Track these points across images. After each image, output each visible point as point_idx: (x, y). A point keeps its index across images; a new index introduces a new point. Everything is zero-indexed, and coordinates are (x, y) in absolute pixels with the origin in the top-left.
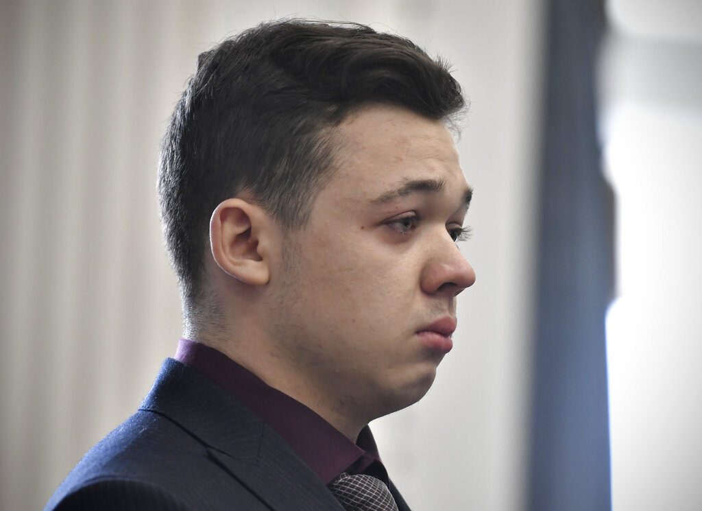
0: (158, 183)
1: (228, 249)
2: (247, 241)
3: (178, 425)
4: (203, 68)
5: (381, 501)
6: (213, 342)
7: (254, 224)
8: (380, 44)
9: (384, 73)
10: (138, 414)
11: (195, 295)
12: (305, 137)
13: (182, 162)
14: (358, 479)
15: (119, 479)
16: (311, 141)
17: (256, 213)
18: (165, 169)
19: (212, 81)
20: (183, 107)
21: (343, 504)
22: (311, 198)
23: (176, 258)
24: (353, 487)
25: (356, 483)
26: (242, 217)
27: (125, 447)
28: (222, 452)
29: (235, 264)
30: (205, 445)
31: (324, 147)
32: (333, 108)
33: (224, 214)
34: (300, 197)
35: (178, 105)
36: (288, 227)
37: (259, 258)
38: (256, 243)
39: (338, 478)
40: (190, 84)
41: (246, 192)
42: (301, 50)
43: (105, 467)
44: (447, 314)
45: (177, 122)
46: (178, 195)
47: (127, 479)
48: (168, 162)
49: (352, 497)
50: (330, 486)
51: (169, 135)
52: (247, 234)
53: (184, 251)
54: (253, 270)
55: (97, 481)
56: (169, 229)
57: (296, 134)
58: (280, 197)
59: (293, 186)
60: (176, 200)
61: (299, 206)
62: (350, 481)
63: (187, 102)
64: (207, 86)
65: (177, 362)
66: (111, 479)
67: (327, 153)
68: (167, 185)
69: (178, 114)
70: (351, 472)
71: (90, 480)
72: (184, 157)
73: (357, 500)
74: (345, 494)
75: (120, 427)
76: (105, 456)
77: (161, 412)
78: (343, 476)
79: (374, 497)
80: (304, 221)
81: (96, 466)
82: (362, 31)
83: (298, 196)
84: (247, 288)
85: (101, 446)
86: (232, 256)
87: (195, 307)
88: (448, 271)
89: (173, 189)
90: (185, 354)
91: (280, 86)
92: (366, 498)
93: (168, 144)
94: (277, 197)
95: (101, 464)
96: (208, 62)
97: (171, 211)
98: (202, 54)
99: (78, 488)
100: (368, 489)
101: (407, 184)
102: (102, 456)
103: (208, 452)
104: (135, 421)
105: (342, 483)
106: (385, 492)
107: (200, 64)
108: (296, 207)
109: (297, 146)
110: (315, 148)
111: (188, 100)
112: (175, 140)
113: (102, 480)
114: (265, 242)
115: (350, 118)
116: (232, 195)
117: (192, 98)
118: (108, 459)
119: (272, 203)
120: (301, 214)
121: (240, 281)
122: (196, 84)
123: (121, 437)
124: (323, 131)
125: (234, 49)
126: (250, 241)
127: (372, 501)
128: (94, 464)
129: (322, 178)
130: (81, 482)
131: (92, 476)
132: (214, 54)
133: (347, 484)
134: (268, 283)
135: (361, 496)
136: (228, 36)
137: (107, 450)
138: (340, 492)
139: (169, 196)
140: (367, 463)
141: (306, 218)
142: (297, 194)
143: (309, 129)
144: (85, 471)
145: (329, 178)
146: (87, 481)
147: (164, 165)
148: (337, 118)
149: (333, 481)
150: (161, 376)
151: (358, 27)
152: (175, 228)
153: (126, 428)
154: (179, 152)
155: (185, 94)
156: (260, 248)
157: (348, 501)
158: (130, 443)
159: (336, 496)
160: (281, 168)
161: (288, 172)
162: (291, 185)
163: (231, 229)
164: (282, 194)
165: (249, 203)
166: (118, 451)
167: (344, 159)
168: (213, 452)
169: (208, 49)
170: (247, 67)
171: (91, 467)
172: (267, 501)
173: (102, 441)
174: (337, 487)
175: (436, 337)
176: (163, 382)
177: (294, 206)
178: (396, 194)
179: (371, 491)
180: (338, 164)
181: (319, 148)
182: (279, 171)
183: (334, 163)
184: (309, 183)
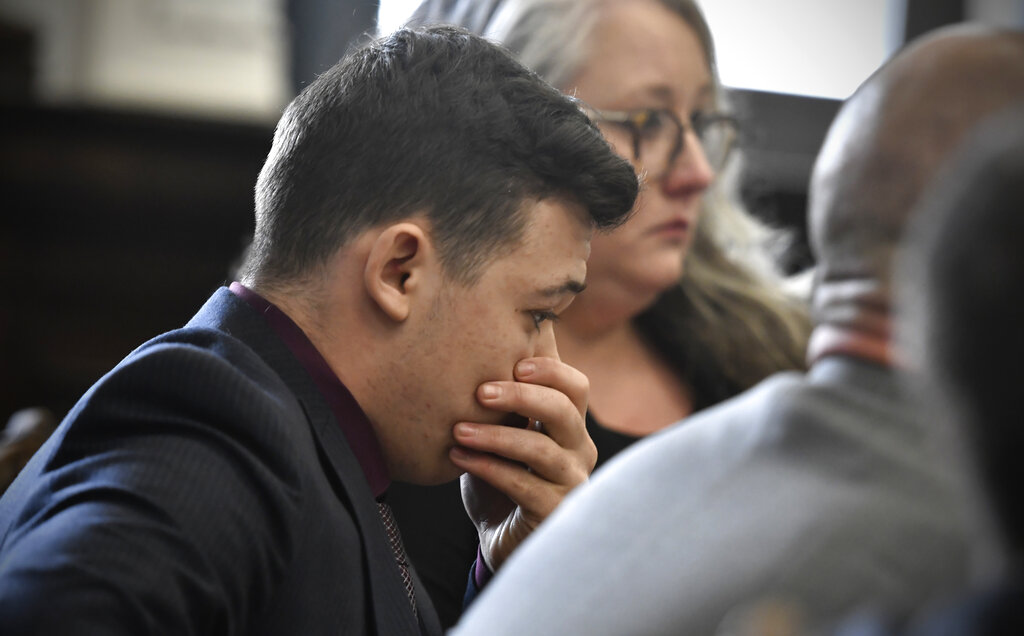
2: (396, 267)
7: (417, 257)
22: (487, 263)
26: (412, 244)
29: (382, 288)
34: (477, 256)
37: (405, 291)
38: (407, 275)
41: (425, 222)
52: (403, 262)
54: (393, 299)
59: (476, 241)
61: (473, 263)
67: (521, 225)
80: (471, 281)
83: (476, 254)
86: (380, 277)
101: (567, 283)
108: (469, 264)
110: (515, 214)
115: (550, 198)
119: (445, 245)
120: (470, 273)
124: (526, 202)
126: (400, 268)
129: (505, 248)
134: (403, 321)
141: (473, 279)
143: (515, 195)
145: (512, 251)
161: (478, 226)
163: (393, 252)
165: (424, 235)
177: (467, 261)
178: (557, 289)
180: (526, 241)
181: (516, 217)
182: (469, 220)
183: (523, 238)
184: (492, 247)
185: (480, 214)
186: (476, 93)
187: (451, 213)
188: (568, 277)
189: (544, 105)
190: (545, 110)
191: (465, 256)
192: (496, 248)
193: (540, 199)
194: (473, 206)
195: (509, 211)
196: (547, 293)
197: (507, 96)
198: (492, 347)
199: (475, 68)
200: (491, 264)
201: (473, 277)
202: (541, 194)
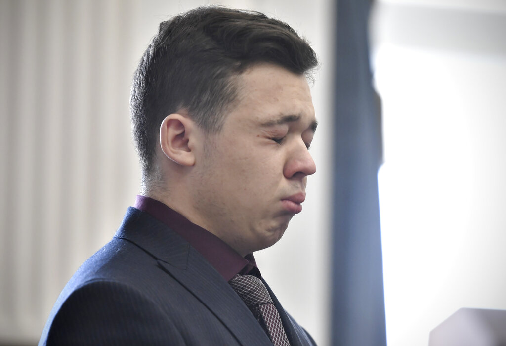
0: (131, 99)
1: (170, 143)
2: (182, 139)
3: (139, 247)
4: (162, 32)
5: (260, 291)
6: (158, 197)
7: (186, 130)
8: (269, 27)
9: (270, 45)
10: (114, 240)
11: (149, 169)
12: (221, 80)
13: (145, 88)
14: (246, 278)
15: (106, 281)
16: (224, 83)
17: (188, 123)
18: (135, 91)
19: (166, 40)
20: (148, 54)
21: (238, 293)
22: (223, 117)
23: (139, 145)
24: (243, 282)
25: (245, 280)
26: (180, 124)
27: (108, 260)
28: (166, 263)
29: (174, 153)
30: (156, 259)
31: (232, 87)
32: (238, 64)
33: (169, 123)
34: (216, 116)
35: (145, 53)
36: (208, 132)
37: (189, 150)
38: (188, 141)
39: (234, 278)
40: (153, 41)
41: (183, 110)
42: (221, 27)
43: (97, 273)
44: (301, 190)
45: (144, 63)
46: (142, 108)
47: (111, 281)
48: (137, 87)
49: (243, 288)
50: (230, 282)
51: (139, 71)
52: (182, 135)
53: (144, 142)
54: (184, 157)
55: (93, 281)
56: (136, 128)
57: (215, 78)
58: (204, 115)
59: (212, 108)
60: (141, 111)
61: (215, 120)
62: (242, 279)
63: (151, 51)
64: (164, 43)
65: (136, 209)
66: (101, 280)
67: (234, 91)
68: (136, 101)
69: (145, 58)
70: (242, 273)
71: (88, 281)
72: (147, 84)
73: (246, 290)
74: (239, 287)
75: (103, 248)
76: (96, 266)
77: (128, 239)
78: (237, 276)
79: (256, 288)
80: (219, 130)
81: (91, 272)
82: (259, 16)
83: (215, 115)
84: (181, 167)
85: (92, 260)
86: (173, 148)
87: (149, 177)
88: (299, 165)
89: (139, 104)
90: (140, 204)
91: (207, 47)
92: (251, 289)
93: (138, 76)
94: (202, 114)
95: (94, 271)
96: (165, 28)
97: (138, 117)
98: (163, 23)
99: (82, 286)
100: (252, 283)
101: (282, 117)
102: (95, 266)
103: (158, 263)
104: (113, 245)
105: (237, 280)
106: (262, 286)
107: (160, 29)
108: (214, 121)
109: (216, 85)
110: (227, 87)
111: (151, 50)
112: (142, 74)
113: (96, 281)
114: (193, 141)
115: (248, 70)
116: (174, 112)
117: (154, 50)
118: (98, 268)
119: (198, 117)
120: (217, 126)
121: (178, 164)
122: (157, 41)
123: (105, 254)
124: (232, 77)
125: (182, 22)
126: (183, 139)
127: (255, 291)
128: (90, 271)
129: (230, 106)
130: (83, 282)
131: (90, 279)
132: (169, 23)
133: (240, 281)
134: (194, 165)
135: (249, 288)
136: (179, 13)
137: (97, 262)
138: (235, 286)
139: (137, 108)
140: (250, 269)
141: (220, 128)
142: (214, 114)
143: (223, 75)
144: (85, 275)
145: (235, 106)
146: (87, 282)
147: (135, 89)
148: (240, 70)
149: (232, 279)
150: (127, 218)
151: (257, 14)
152: (139, 128)
153: (108, 249)
154: (144, 81)
155: (150, 46)
156: (190, 144)
157: (241, 291)
158: (111, 258)
159: (234, 288)
160: (206, 97)
161: (210, 100)
162: (211, 108)
163: (172, 132)
164: (205, 113)
165: (184, 117)
166: (104, 263)
167: (244, 94)
168: (161, 262)
169: (166, 20)
170: (189, 34)
171: (88, 273)
172: (194, 292)
173: (92, 257)
174: (234, 283)
175: (292, 205)
176: (128, 221)
177: (212, 120)
178: (276, 122)
179: (254, 285)
180: (241, 98)
181: (229, 87)
182: (204, 99)
183: (238, 97)
184: (222, 108)
185: (208, 93)
187: (193, 99)
191: (210, 117)
192: (225, 108)
198: (246, 158)
200: (226, 116)
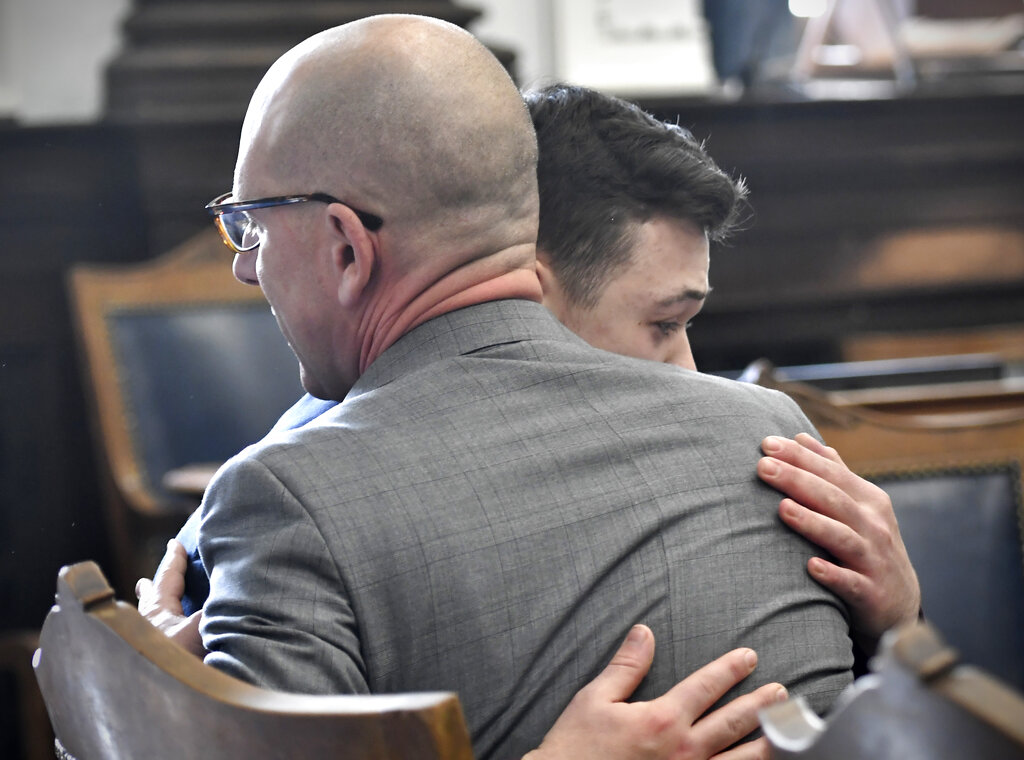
12: (614, 227)
16: (616, 233)
17: (547, 277)
22: (604, 284)
31: (628, 241)
32: (642, 207)
34: (594, 280)
36: (574, 301)
41: (544, 256)
57: (605, 222)
58: (574, 273)
59: (590, 267)
61: (590, 287)
67: (628, 247)
80: (592, 303)
101: (685, 292)
109: (605, 233)
110: (620, 239)
120: (590, 296)
124: (630, 226)
129: (618, 269)
141: (594, 301)
142: (591, 276)
145: (625, 271)
160: (584, 247)
161: (589, 253)
164: (577, 270)
165: (544, 266)
178: (675, 299)
181: (625, 239)
182: (581, 249)
183: (632, 258)
184: (605, 269)
185: (590, 241)
186: (573, 139)
187: (564, 245)
188: (685, 287)
189: (636, 139)
190: (637, 143)
191: (583, 280)
192: (608, 270)
193: (644, 221)
194: (582, 237)
195: (616, 236)
196: (666, 303)
197: (603, 136)
199: (572, 117)
201: (594, 297)
202: (644, 217)
